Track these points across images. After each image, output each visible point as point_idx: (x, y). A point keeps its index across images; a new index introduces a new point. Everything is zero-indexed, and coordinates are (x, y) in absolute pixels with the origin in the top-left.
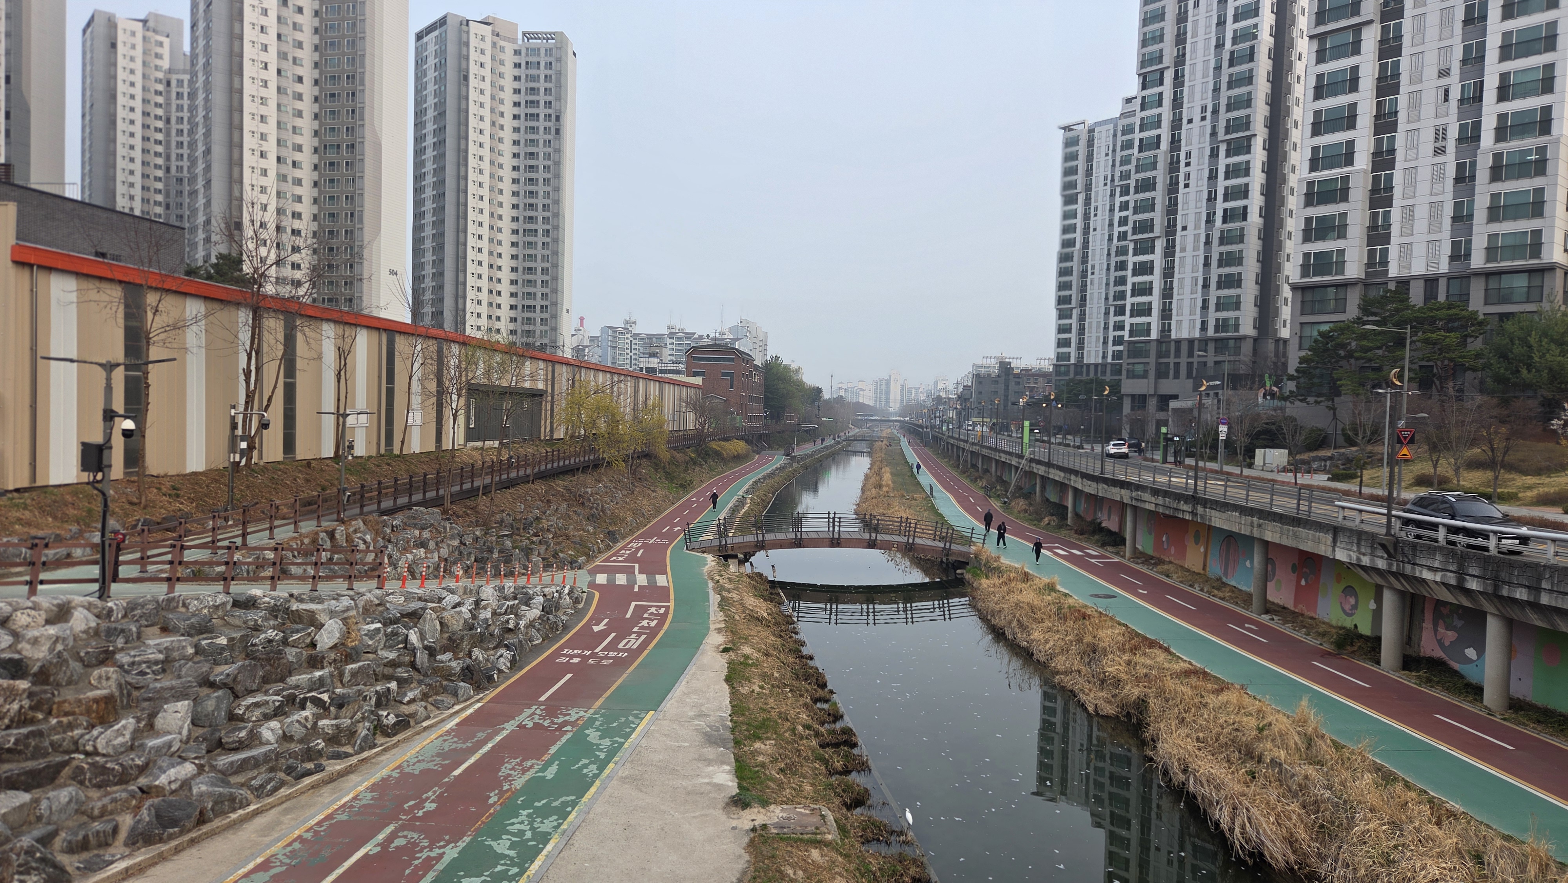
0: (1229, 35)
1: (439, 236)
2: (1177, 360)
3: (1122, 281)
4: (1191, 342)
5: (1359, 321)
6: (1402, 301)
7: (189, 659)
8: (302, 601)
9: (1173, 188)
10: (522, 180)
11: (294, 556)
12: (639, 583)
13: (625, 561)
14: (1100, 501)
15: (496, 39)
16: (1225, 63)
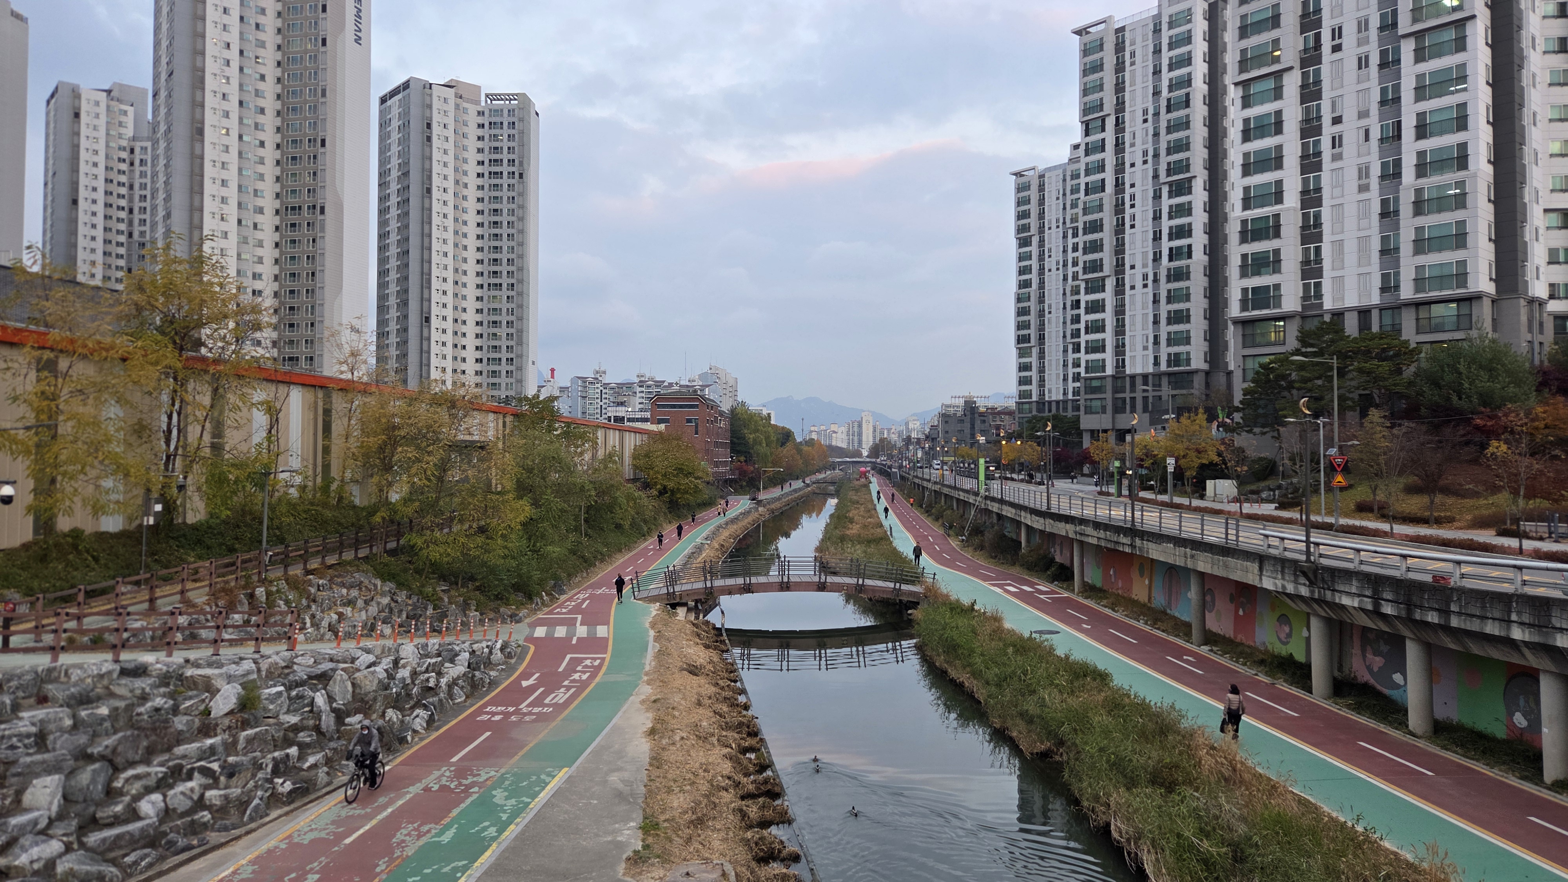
0: (1165, 84)
1: (404, 292)
2: (1133, 395)
3: (1076, 319)
4: (1145, 376)
5: (1297, 352)
6: (1336, 332)
7: (62, 730)
8: (198, 666)
9: (1119, 229)
10: (486, 236)
11: (207, 620)
12: (578, 635)
13: (569, 612)
14: (1052, 536)
15: (459, 101)
16: (1163, 110)
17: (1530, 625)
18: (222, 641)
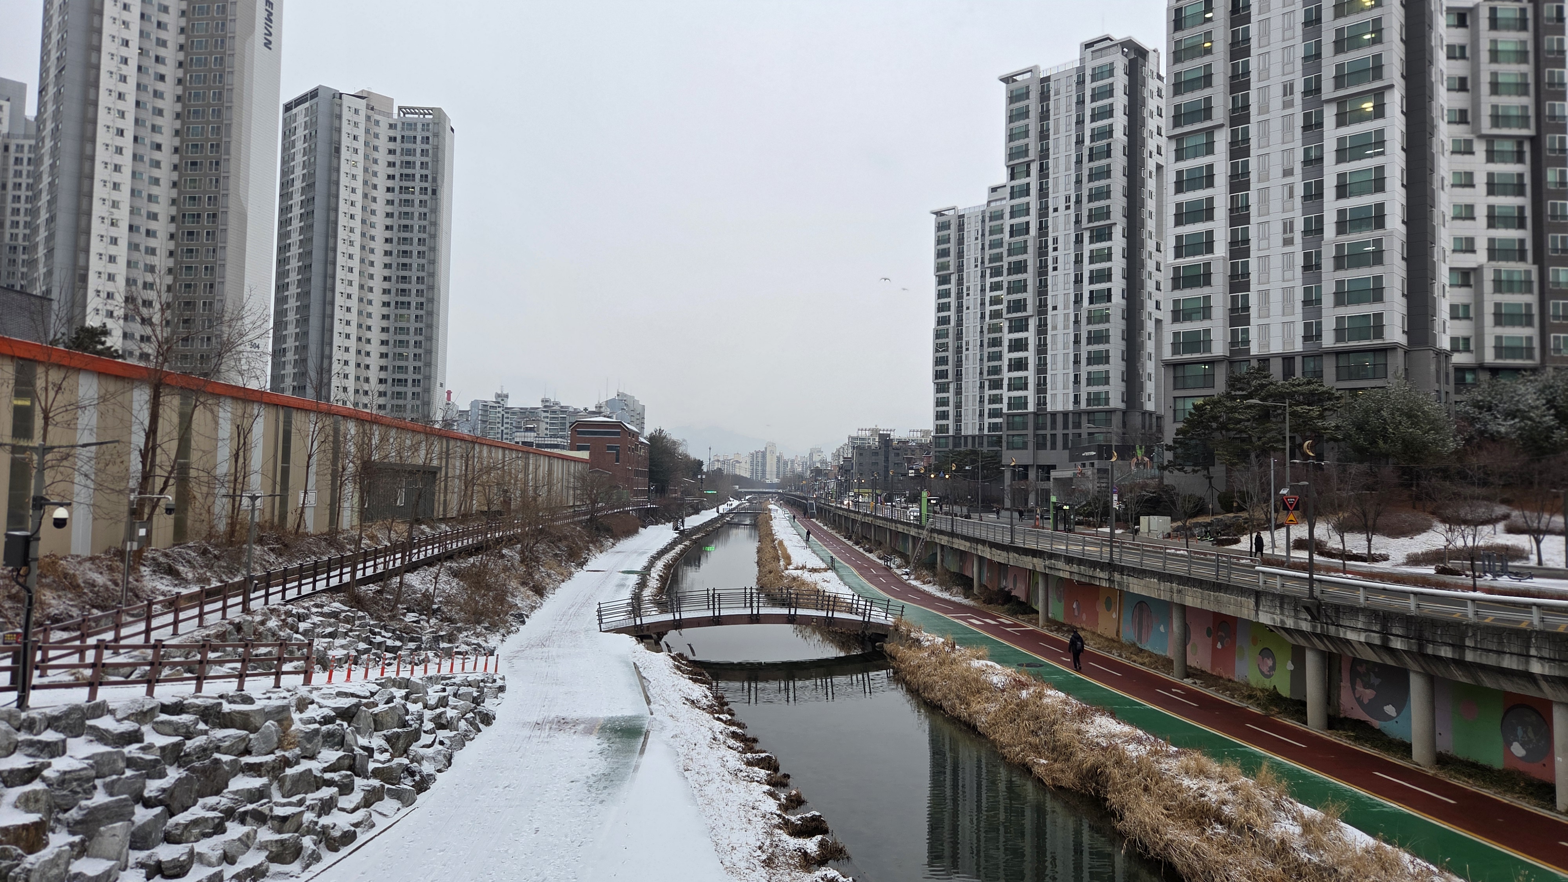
0: (1088, 133)
1: (304, 309)
2: (1053, 432)
3: (997, 357)
4: (1065, 414)
5: (1227, 395)
6: (1263, 377)
7: (120, 773)
8: (235, 703)
9: (1042, 271)
10: (395, 252)
14: (1006, 568)
15: (370, 112)
16: (1085, 158)
17: (1551, 660)
18: (247, 675)
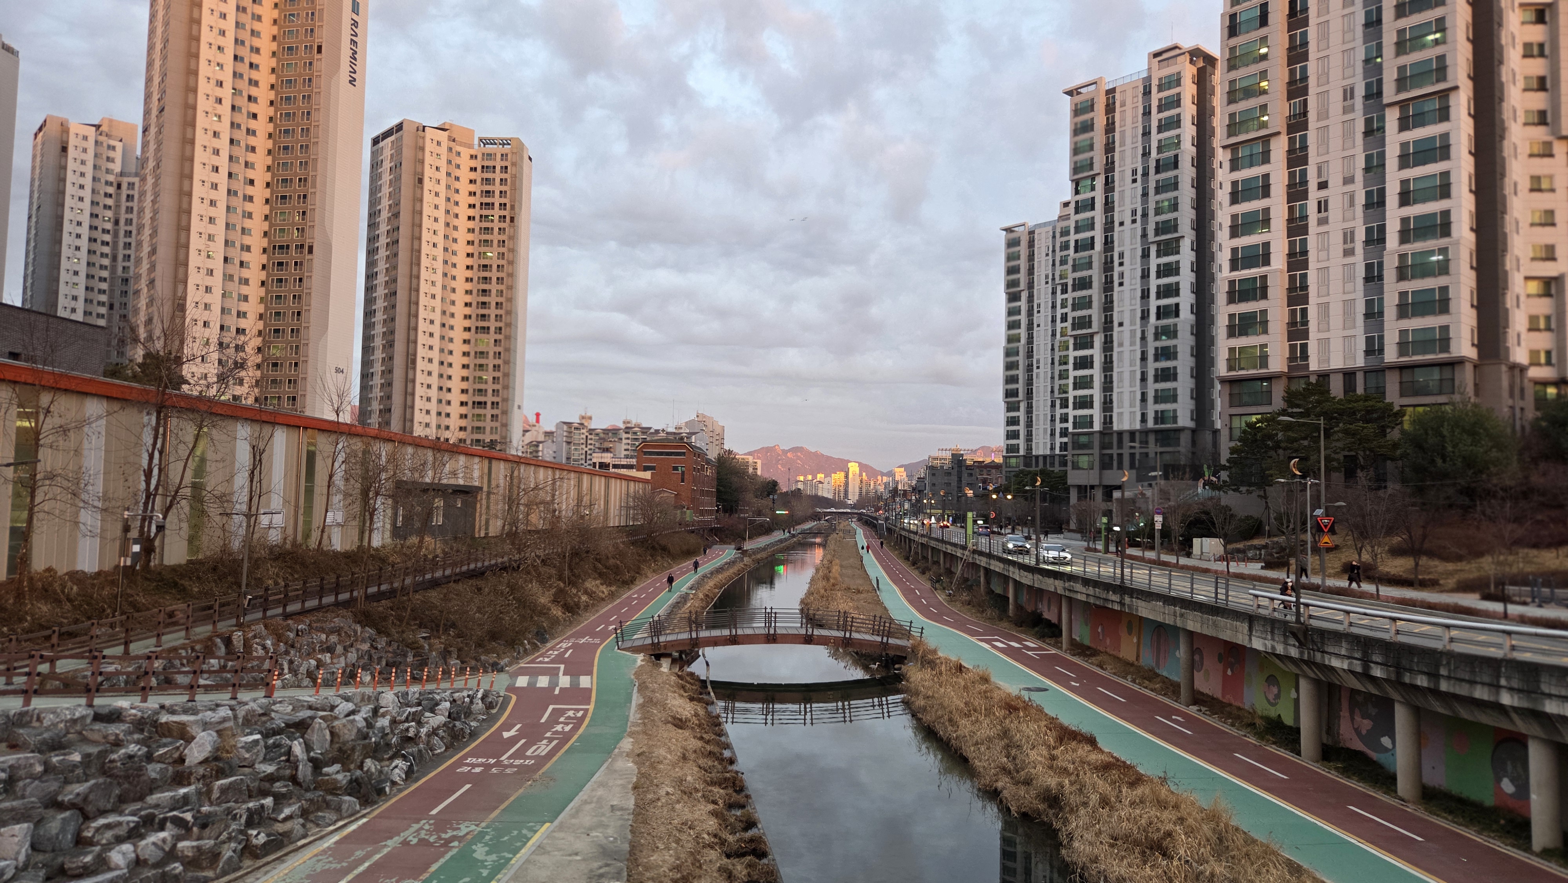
0: (1154, 145)
1: (389, 334)
2: (1120, 451)
3: (1063, 375)
4: (1132, 433)
5: (1283, 412)
6: (1322, 393)
7: (34, 777)
8: (173, 712)
9: (1108, 286)
10: (475, 279)
11: (183, 665)
12: (561, 685)
13: (551, 662)
14: (1040, 592)
15: (452, 144)
16: (1152, 171)
17: (1519, 691)
18: (199, 686)
